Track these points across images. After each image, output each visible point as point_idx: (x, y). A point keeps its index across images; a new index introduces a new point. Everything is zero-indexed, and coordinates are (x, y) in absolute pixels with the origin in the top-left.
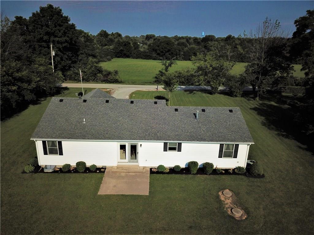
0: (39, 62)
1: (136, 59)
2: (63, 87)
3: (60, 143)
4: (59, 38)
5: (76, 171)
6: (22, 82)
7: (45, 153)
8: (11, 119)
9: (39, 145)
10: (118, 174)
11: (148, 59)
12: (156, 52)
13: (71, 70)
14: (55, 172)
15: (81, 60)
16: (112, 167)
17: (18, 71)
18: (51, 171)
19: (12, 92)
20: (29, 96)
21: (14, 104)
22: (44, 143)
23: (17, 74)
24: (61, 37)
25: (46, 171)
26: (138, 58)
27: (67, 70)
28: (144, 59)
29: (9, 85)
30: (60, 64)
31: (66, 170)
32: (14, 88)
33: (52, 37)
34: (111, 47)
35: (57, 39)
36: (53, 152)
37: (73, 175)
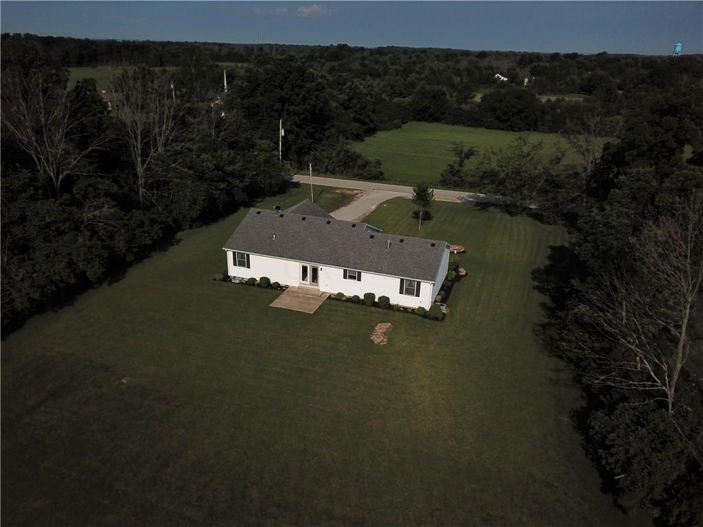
0: (260, 145)
1: (453, 124)
2: (293, 183)
3: (248, 256)
4: (296, 106)
5: (259, 285)
6: (234, 177)
7: (235, 265)
8: (216, 224)
9: (230, 255)
10: (296, 294)
11: (476, 127)
12: (494, 113)
13: (310, 154)
14: (241, 283)
15: (328, 138)
16: (294, 287)
17: (231, 162)
18: (237, 282)
19: (220, 190)
20: (240, 196)
21: (221, 206)
22: (234, 253)
23: (228, 168)
24: (299, 104)
25: (233, 281)
26: (456, 124)
27: (305, 153)
28: (468, 126)
29: (217, 181)
30: (295, 144)
31: (252, 282)
32: (222, 186)
33: (287, 104)
34: (408, 99)
35: (292, 108)
36: (242, 264)
37: (256, 289)
